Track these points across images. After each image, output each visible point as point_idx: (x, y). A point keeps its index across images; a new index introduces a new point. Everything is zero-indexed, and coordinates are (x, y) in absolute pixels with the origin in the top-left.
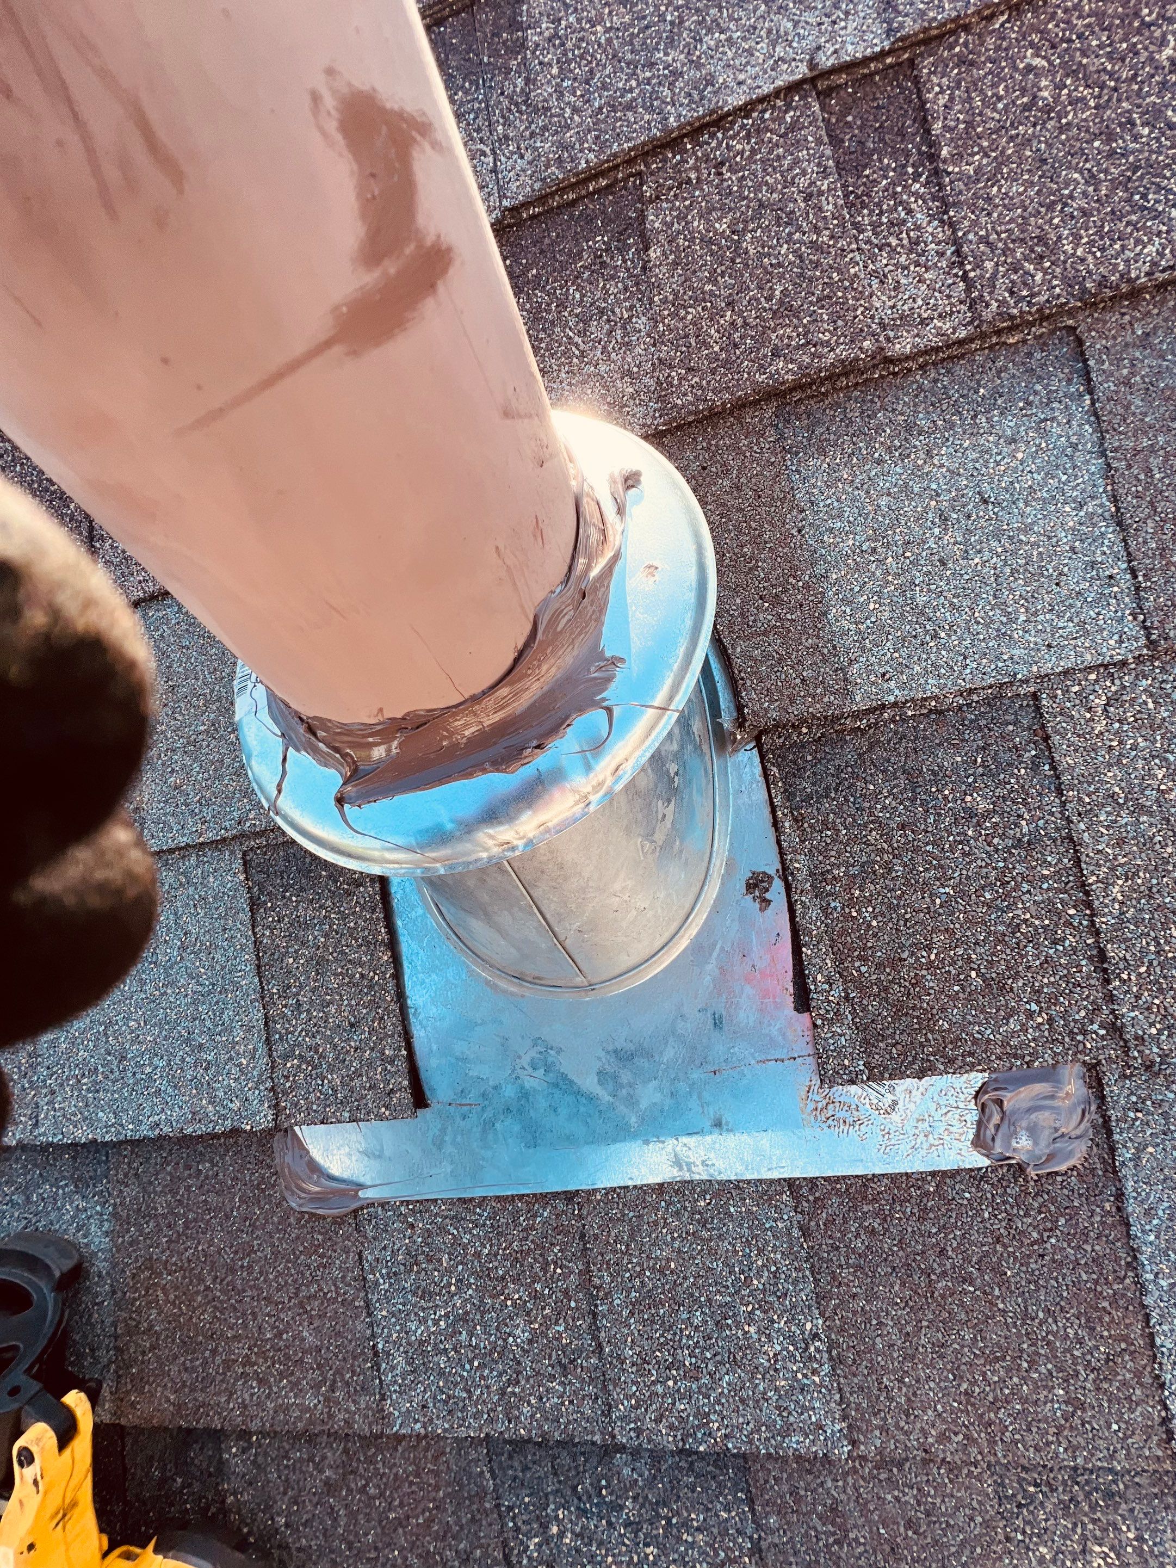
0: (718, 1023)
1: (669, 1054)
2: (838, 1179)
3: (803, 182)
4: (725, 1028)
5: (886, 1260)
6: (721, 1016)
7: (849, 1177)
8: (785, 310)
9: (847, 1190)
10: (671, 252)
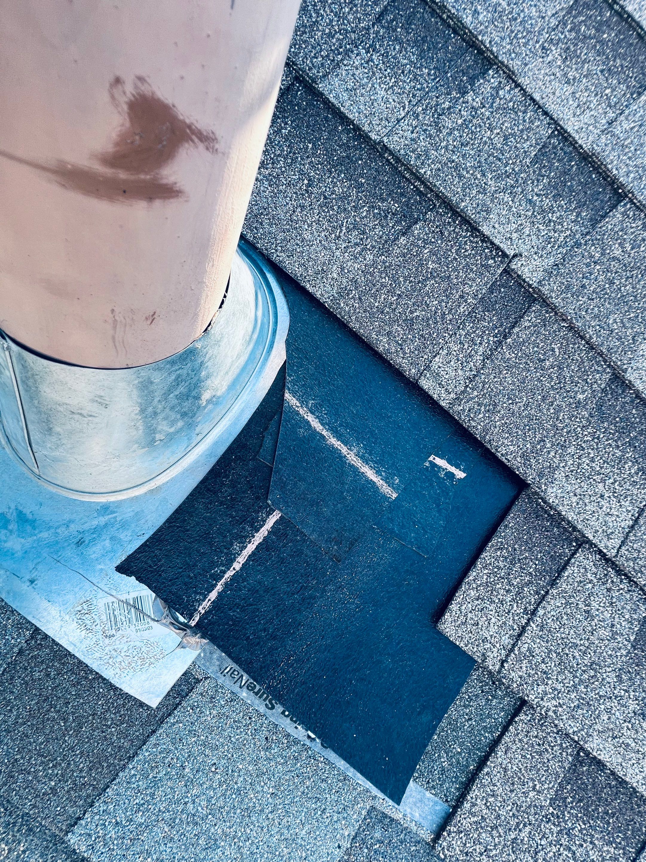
0: (80, 543)
1: (44, 535)
2: (57, 644)
4: (80, 548)
5: (41, 689)
6: (84, 541)
7: (63, 647)
8: (410, 323)
9: (57, 651)
10: (408, 249)
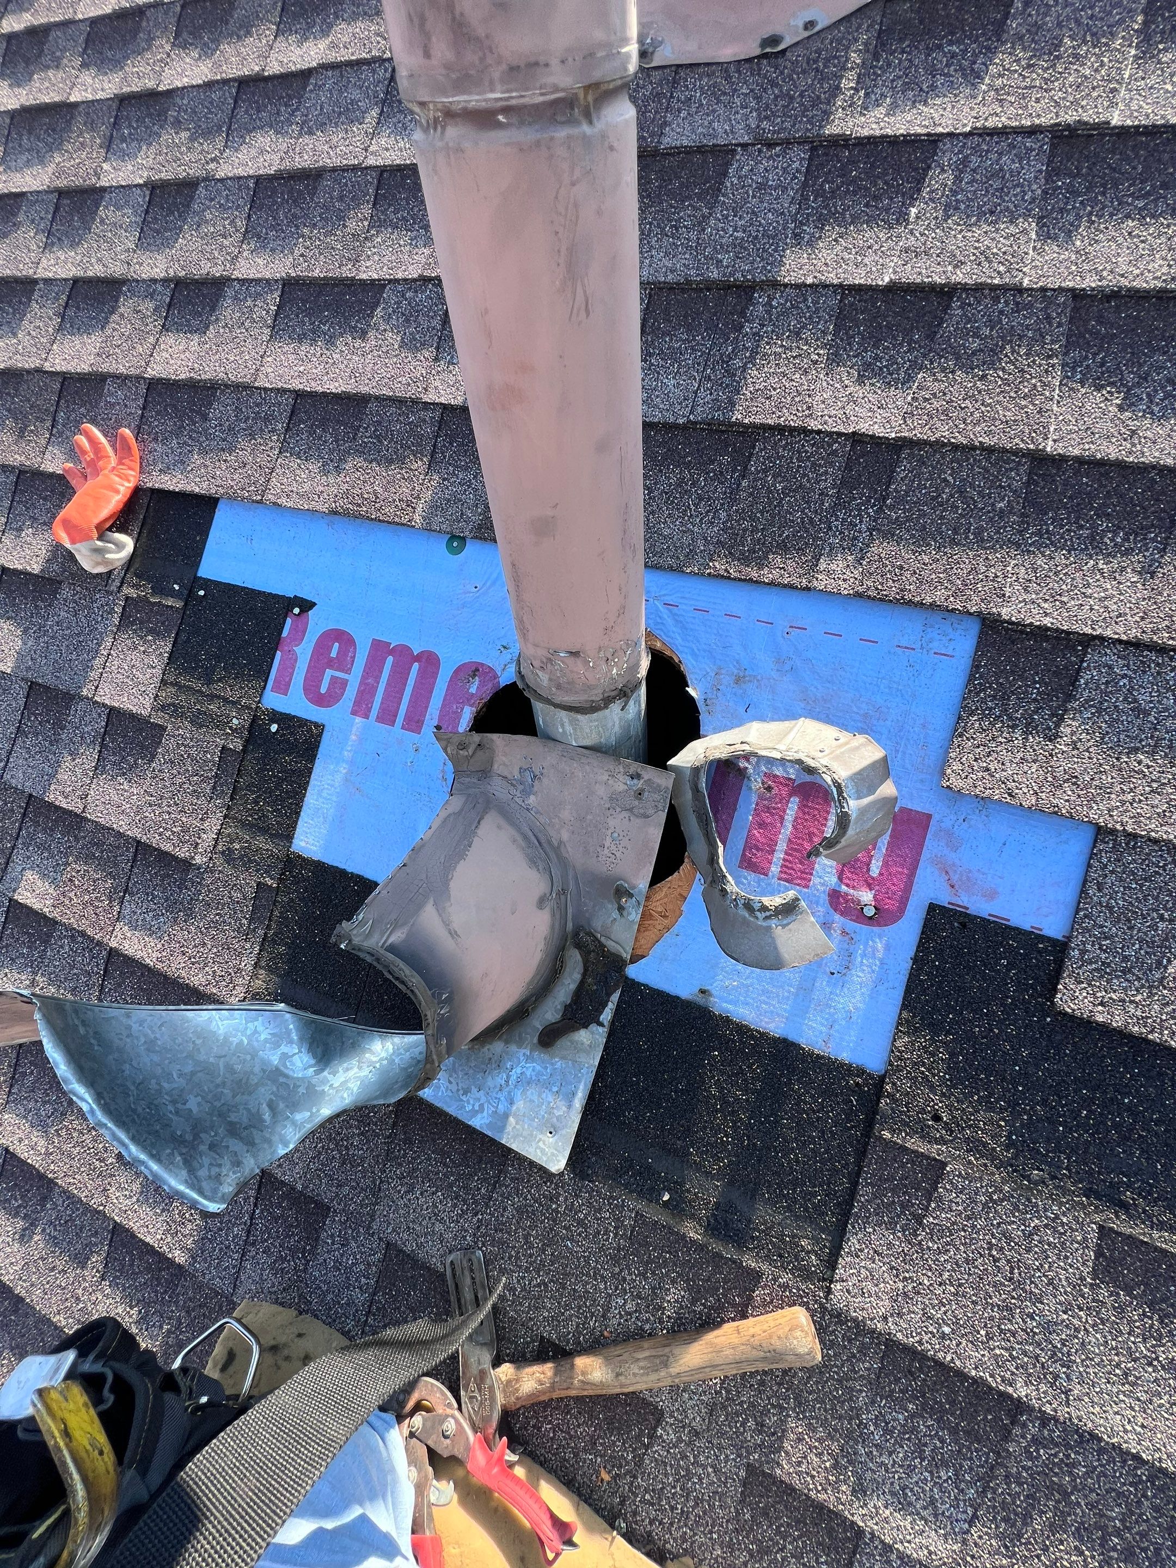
3: (823, 485)
10: (752, 487)
